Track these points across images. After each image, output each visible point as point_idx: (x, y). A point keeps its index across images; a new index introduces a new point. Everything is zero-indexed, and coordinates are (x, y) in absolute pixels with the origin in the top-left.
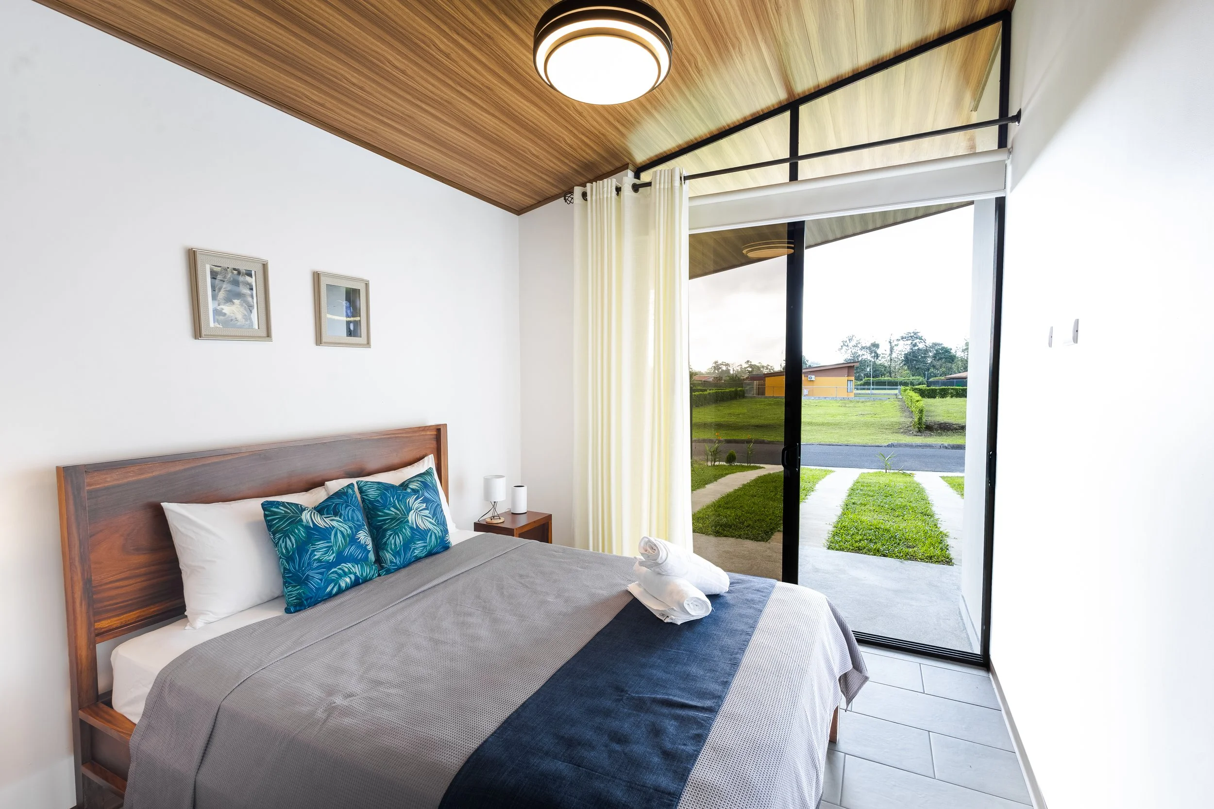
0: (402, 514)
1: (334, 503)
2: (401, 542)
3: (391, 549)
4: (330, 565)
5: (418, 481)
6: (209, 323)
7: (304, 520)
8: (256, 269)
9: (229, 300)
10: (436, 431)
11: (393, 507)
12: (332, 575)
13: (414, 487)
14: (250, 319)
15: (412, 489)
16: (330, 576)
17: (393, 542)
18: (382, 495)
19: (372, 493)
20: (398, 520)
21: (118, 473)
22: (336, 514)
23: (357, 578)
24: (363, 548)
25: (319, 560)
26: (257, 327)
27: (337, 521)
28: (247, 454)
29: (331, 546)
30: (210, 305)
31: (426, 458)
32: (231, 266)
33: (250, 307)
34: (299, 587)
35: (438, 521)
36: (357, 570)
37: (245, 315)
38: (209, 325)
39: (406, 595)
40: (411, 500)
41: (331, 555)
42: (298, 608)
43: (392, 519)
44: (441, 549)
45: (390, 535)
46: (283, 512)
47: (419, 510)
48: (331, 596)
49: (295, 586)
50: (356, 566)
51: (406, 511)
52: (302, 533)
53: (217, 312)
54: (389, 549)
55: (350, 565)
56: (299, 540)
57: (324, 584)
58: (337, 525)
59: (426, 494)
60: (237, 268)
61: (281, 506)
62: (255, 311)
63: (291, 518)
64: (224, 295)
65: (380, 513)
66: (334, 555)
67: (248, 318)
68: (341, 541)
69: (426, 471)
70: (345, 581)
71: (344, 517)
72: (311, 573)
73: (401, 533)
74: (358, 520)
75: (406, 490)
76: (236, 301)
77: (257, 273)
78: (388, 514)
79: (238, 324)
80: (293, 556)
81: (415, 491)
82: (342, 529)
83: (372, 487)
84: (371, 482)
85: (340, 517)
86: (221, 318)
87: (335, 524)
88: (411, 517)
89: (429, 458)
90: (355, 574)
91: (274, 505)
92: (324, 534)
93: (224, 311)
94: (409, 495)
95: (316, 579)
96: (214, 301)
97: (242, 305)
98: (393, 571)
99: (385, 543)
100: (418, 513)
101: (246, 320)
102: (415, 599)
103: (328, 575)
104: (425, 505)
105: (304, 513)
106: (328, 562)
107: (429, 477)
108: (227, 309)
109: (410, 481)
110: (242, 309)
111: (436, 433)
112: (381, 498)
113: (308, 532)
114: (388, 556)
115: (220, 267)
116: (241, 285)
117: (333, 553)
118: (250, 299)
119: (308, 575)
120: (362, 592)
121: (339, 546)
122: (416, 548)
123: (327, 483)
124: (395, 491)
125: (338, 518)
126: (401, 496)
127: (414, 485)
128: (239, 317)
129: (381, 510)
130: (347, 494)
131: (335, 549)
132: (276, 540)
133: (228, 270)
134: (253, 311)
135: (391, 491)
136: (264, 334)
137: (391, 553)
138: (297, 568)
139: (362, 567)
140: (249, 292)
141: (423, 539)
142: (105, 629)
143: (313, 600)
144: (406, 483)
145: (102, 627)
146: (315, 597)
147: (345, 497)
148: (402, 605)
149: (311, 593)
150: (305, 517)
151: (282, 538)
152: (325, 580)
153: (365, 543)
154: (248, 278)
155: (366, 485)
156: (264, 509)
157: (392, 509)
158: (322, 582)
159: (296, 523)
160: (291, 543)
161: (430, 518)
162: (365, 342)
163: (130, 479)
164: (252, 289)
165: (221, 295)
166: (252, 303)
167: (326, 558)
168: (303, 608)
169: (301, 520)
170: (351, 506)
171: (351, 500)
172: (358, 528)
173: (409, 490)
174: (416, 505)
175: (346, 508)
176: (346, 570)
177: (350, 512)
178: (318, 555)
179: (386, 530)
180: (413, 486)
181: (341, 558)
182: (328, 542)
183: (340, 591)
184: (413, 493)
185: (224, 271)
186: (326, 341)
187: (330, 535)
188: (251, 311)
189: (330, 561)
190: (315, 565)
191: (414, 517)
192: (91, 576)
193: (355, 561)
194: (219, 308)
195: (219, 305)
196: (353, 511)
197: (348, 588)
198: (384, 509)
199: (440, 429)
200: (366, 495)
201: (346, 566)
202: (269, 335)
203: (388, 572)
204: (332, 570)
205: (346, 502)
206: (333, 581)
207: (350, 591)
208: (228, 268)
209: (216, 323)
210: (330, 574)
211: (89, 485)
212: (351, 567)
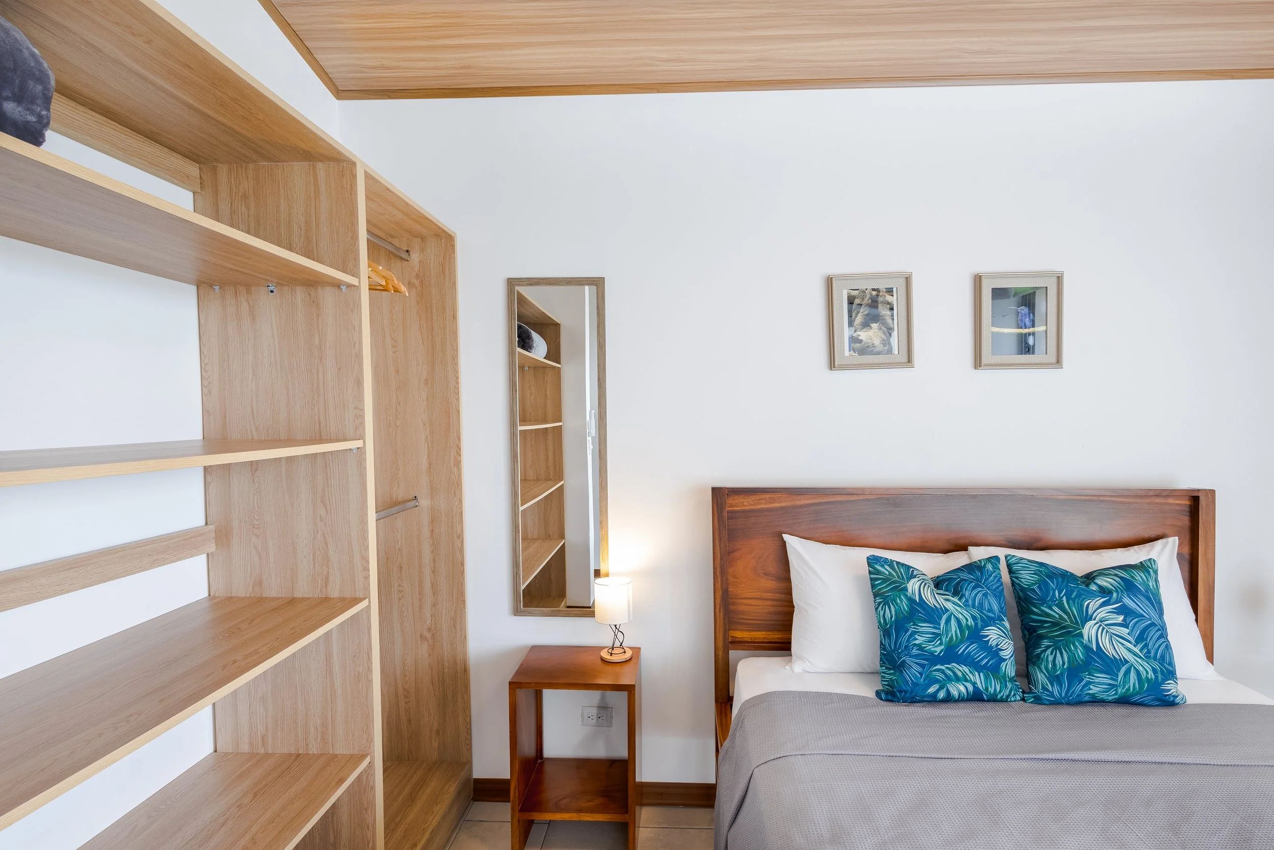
0: (1071, 621)
1: (959, 577)
2: (1064, 664)
3: (1046, 668)
4: (934, 659)
5: (1116, 575)
6: (844, 352)
7: (910, 590)
8: (899, 286)
9: (866, 325)
10: (1190, 500)
11: (1057, 605)
12: (937, 673)
13: (1104, 584)
14: (890, 343)
15: (1100, 587)
16: (934, 673)
17: (1051, 658)
18: (1042, 584)
19: (1027, 578)
20: (1064, 628)
21: (752, 499)
22: (955, 594)
23: (977, 691)
24: (995, 653)
25: (920, 647)
26: (896, 352)
27: (954, 603)
28: (874, 497)
29: (938, 635)
30: (845, 332)
31: (1160, 541)
32: (870, 287)
33: (890, 330)
34: (892, 671)
35: (1149, 652)
36: (979, 679)
37: (884, 340)
38: (844, 354)
39: (1038, 752)
40: (1093, 604)
41: (937, 646)
42: (890, 698)
43: (1054, 624)
44: (1153, 700)
45: (1048, 647)
46: (887, 573)
47: (1106, 623)
48: (933, 700)
49: (890, 669)
50: (977, 673)
51: (1080, 618)
52: (905, 605)
53: (853, 340)
54: (1043, 666)
55: (966, 669)
56: (899, 614)
57: (924, 681)
58: (952, 608)
59: (1127, 601)
60: (876, 288)
61: (888, 565)
62: (895, 334)
63: (895, 582)
64: (860, 320)
65: (1035, 610)
66: (942, 647)
67: (886, 342)
68: (956, 632)
69: (1141, 563)
70: (958, 689)
71: (967, 601)
72: (909, 660)
73: (1066, 651)
74: (990, 610)
75: (1087, 586)
76: (874, 326)
77: (898, 290)
78: (1048, 615)
79: (875, 350)
80: (890, 630)
81: (1103, 591)
82: (960, 615)
83: (1028, 568)
84: (1029, 561)
85: (960, 599)
86: (858, 345)
87: (949, 605)
88: (1089, 630)
89: (1167, 542)
90: (974, 684)
91: (879, 562)
92: (933, 615)
93: (860, 338)
94: (1092, 595)
95: (914, 671)
96: (851, 328)
97: (880, 329)
98: (1047, 702)
99: (1038, 656)
100: (1103, 629)
101: (884, 345)
102: (1049, 765)
103: (931, 672)
104: (1121, 618)
105: (913, 581)
106: (932, 653)
107: (1143, 575)
108: (863, 335)
109: (1102, 572)
110: (880, 334)
111: (1190, 503)
112: (1039, 587)
113: (912, 606)
114: (1041, 677)
115: (858, 290)
116: (880, 306)
117: (941, 644)
118: (890, 321)
119: (904, 662)
120: (980, 714)
121: (951, 638)
122: (1093, 682)
123: (971, 549)
124: (1066, 581)
125: (956, 600)
126: (1075, 594)
127: (1107, 581)
128: (877, 342)
129: (1038, 605)
130: (983, 570)
131: (944, 640)
132: (876, 604)
133: (866, 291)
134: (892, 334)
135: (1058, 581)
136: (905, 360)
137: (1045, 675)
138: (893, 647)
139: (987, 678)
140: (889, 313)
141: (1113, 674)
142: (739, 640)
143: (908, 695)
144: (1095, 574)
145: (737, 636)
146: (912, 692)
147: (979, 574)
148: (1025, 764)
149: (905, 686)
150: (913, 586)
151: (881, 605)
152: (927, 676)
153: (997, 645)
154: (888, 298)
155: (1018, 563)
156: (869, 565)
157: (1055, 608)
158: (921, 677)
159: (899, 591)
160: (890, 613)
161: (1129, 642)
162: (1054, 360)
163: (762, 506)
164: (892, 309)
165: (859, 320)
166: (892, 325)
167: (930, 647)
168: (896, 700)
169: (906, 589)
170: (984, 588)
171: (986, 579)
172: (989, 621)
173: (1093, 587)
174: (1103, 613)
175: (974, 588)
176: (960, 674)
177: (980, 596)
178: (920, 640)
179: (1041, 637)
180: (1102, 582)
181: (951, 655)
182: (934, 628)
183: (949, 699)
184: (1099, 594)
185: (862, 294)
186: (985, 363)
187: (940, 618)
188: (890, 335)
189: (936, 654)
190: (915, 651)
191: (1093, 632)
192: (728, 588)
193: (976, 666)
194: (855, 335)
195: (855, 332)
196: (985, 595)
197: (961, 700)
198: (1042, 605)
199: (1199, 497)
200: (1017, 578)
201: (961, 669)
202: (910, 360)
203: (1038, 700)
204: (938, 667)
205: (977, 580)
206: (937, 681)
207: (962, 705)
208: (866, 289)
209: (852, 352)
210: (935, 670)
211: (731, 506)
212: (968, 672)
